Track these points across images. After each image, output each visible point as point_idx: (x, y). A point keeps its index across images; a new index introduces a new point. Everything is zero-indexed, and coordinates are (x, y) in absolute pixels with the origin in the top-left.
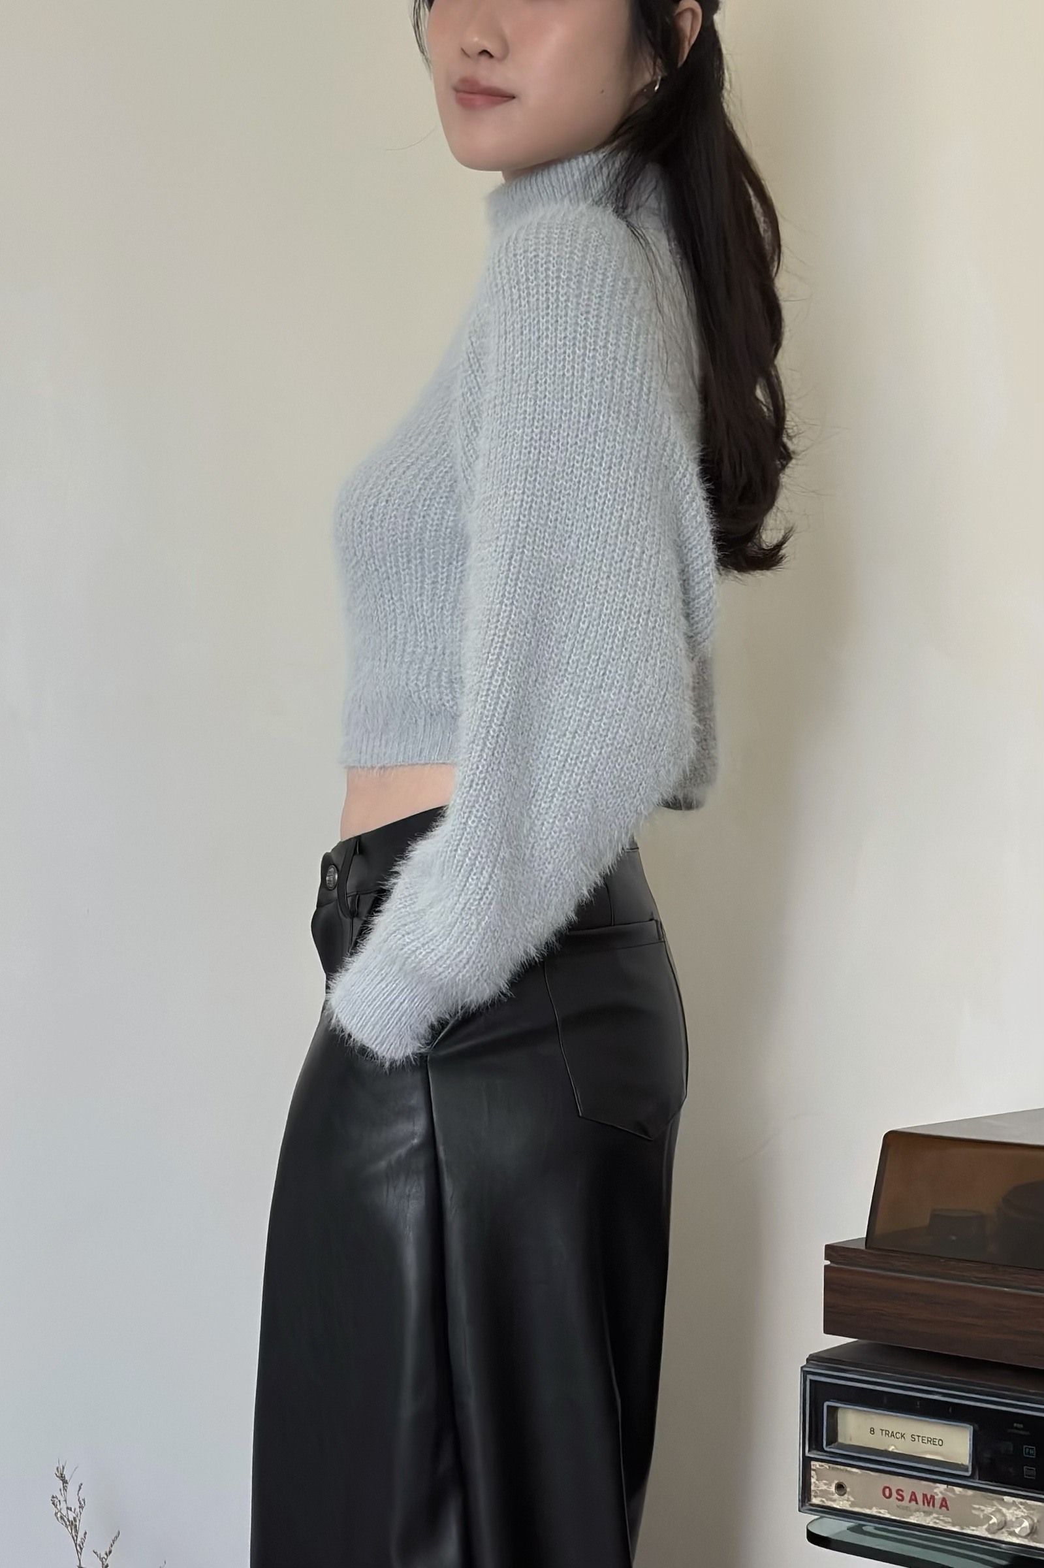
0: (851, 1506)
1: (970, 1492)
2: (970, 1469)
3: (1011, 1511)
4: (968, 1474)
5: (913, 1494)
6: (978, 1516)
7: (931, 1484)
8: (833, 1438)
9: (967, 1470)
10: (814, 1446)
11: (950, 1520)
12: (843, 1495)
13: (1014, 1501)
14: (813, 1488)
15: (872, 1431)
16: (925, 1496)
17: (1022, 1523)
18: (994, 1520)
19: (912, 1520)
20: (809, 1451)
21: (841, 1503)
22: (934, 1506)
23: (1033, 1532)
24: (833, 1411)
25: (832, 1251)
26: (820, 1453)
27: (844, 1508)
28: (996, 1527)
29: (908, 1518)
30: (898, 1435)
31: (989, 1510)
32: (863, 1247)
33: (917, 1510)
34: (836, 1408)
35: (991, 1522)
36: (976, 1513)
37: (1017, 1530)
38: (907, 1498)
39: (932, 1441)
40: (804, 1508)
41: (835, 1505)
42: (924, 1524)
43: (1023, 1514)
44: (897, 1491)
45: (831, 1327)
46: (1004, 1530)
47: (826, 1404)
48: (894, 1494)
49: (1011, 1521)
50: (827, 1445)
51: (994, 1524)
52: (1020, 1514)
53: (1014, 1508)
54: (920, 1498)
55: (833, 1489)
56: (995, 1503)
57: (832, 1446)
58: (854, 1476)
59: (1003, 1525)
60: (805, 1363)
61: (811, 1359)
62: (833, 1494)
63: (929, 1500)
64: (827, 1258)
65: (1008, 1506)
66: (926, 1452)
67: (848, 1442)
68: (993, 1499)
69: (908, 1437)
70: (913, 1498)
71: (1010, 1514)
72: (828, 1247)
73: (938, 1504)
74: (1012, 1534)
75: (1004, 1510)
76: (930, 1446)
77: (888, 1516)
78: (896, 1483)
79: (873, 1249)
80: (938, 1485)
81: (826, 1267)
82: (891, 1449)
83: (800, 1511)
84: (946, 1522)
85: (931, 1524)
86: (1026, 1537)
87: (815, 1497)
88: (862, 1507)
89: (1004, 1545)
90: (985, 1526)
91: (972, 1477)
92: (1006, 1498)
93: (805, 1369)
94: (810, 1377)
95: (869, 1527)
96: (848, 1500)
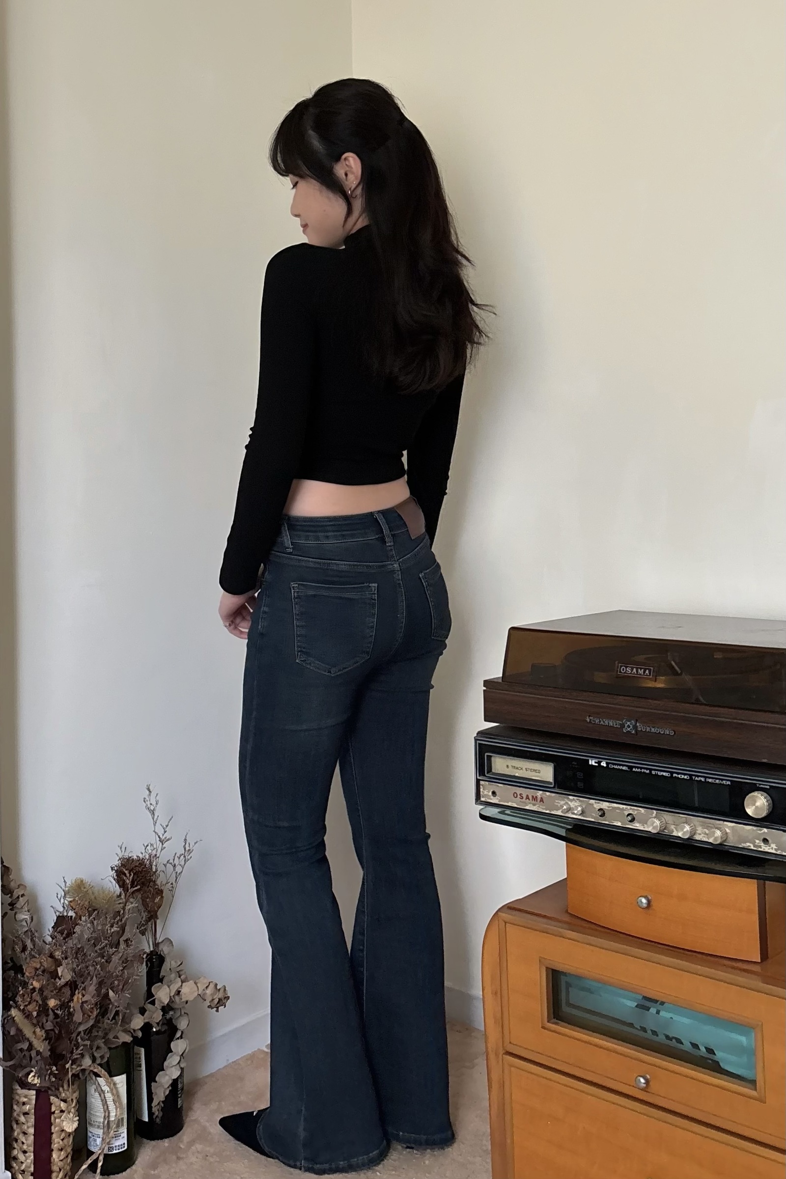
0: (499, 801)
1: (553, 795)
2: (553, 784)
3: (573, 803)
4: (552, 786)
5: (527, 796)
6: (558, 806)
7: (536, 791)
8: (490, 770)
10: (481, 774)
11: (544, 807)
12: (495, 797)
13: (574, 799)
14: (481, 793)
15: (507, 766)
16: (533, 796)
17: (577, 807)
18: (565, 807)
19: (527, 808)
20: (479, 776)
21: (494, 800)
22: (537, 801)
23: (583, 813)
24: (489, 757)
25: (487, 683)
26: (485, 777)
27: (496, 802)
28: (566, 811)
29: (525, 806)
30: (520, 769)
31: (562, 802)
32: (500, 681)
33: (530, 803)
34: (491, 756)
35: (564, 808)
36: (556, 803)
37: (576, 812)
38: (525, 797)
39: (535, 771)
40: (478, 802)
41: (491, 801)
42: (533, 809)
43: (578, 804)
44: (520, 794)
45: (487, 719)
46: (570, 812)
47: (486, 754)
48: (519, 796)
49: (573, 807)
50: (487, 773)
52: (576, 804)
53: (574, 802)
54: (531, 798)
55: (491, 793)
56: (566, 799)
57: (491, 773)
58: (499, 787)
59: (569, 810)
60: (476, 735)
61: (480, 733)
62: (490, 796)
63: (535, 798)
64: (484, 686)
65: (571, 801)
66: (534, 776)
67: (496, 772)
68: (564, 798)
69: (524, 769)
70: (527, 798)
71: (572, 804)
72: (485, 682)
73: (539, 800)
74: (574, 814)
75: (569, 803)
76: (534, 773)
77: (516, 806)
78: (519, 791)
79: (504, 682)
80: (538, 791)
81: (484, 691)
82: (517, 775)
83: (476, 804)
84: (544, 809)
85: (536, 810)
86: (580, 815)
87: (483, 797)
88: (505, 802)
89: (570, 819)
90: (561, 810)
91: (554, 787)
92: (571, 797)
93: (476, 738)
94: (478, 742)
95: (508, 812)
96: (498, 799)
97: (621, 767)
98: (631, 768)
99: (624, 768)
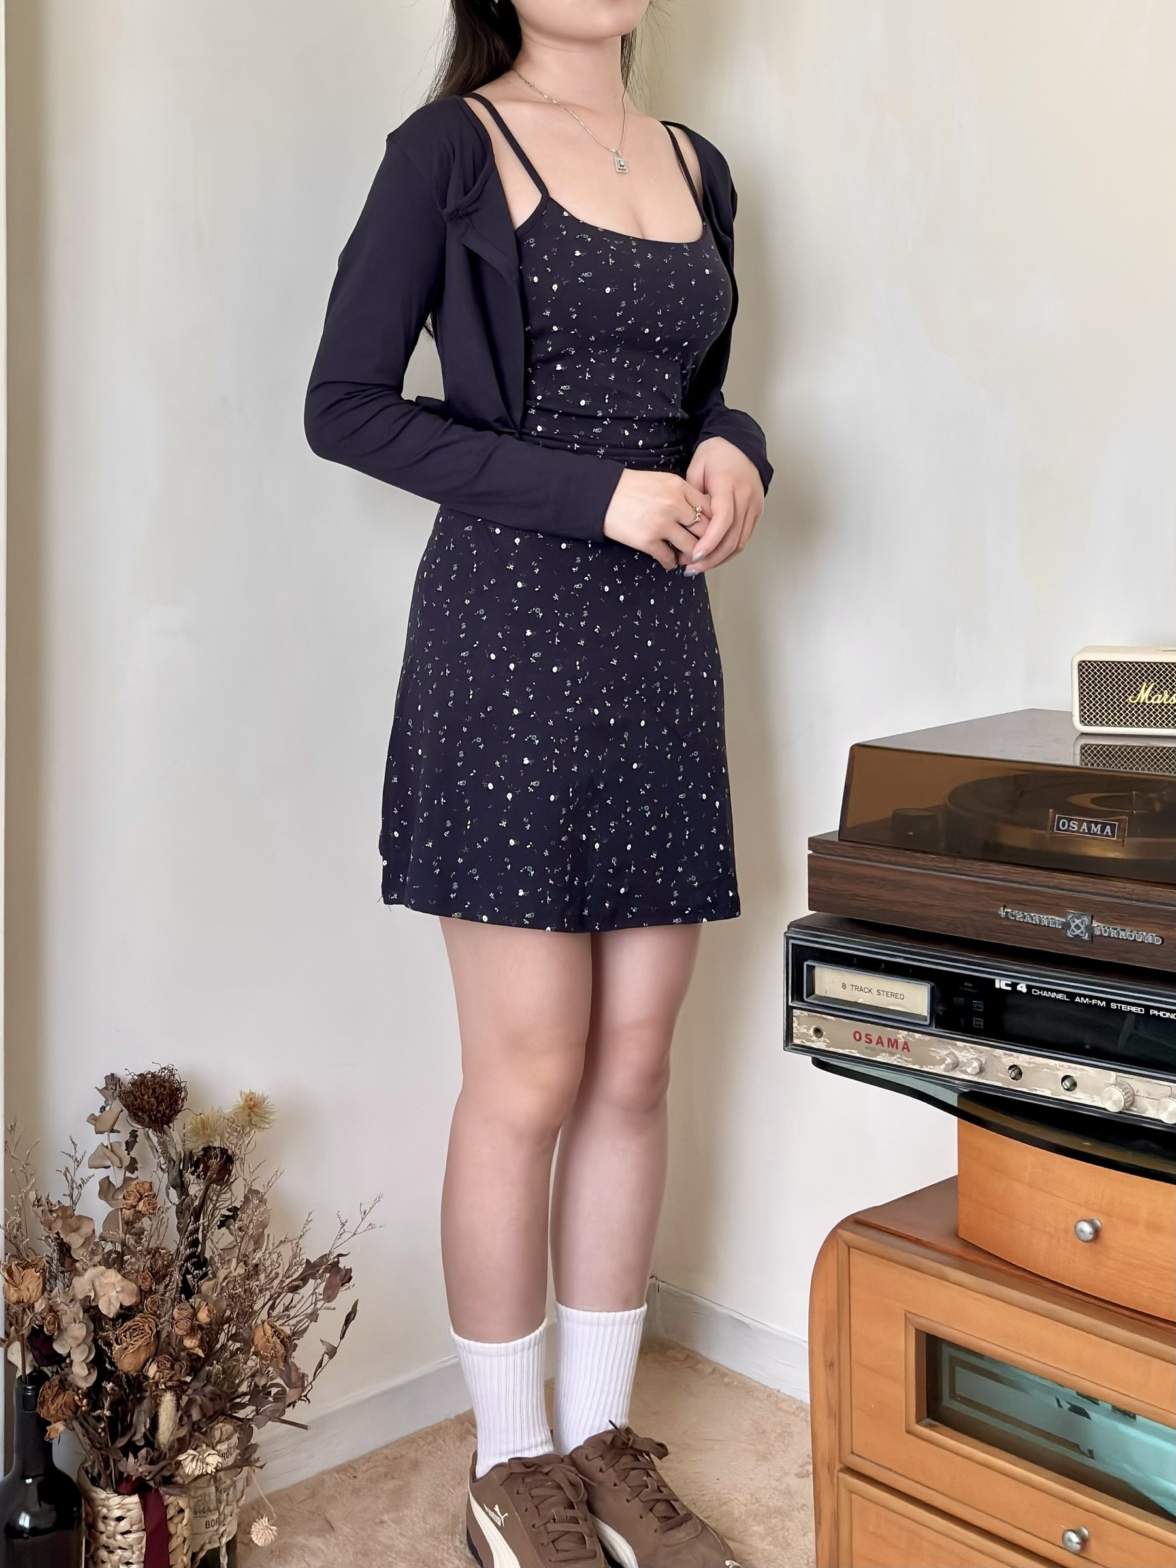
0: (827, 1046)
1: (927, 1038)
2: (928, 1019)
3: (963, 1054)
4: (927, 1023)
5: (880, 1038)
6: (936, 1057)
7: (895, 1030)
8: (811, 992)
9: (926, 1020)
10: (795, 997)
11: (911, 1059)
12: (820, 1037)
13: (964, 1046)
14: (794, 1031)
15: (844, 985)
16: (889, 1040)
17: (970, 1061)
18: (949, 1061)
19: (879, 1059)
20: (792, 1001)
21: (819, 1044)
22: (897, 1048)
23: (982, 1070)
24: (811, 969)
25: (813, 843)
26: (801, 1003)
27: (823, 1047)
28: (952, 1067)
29: (876, 1056)
30: (866, 990)
31: (946, 1052)
32: (836, 838)
33: (885, 1052)
34: (814, 967)
35: (947, 1062)
36: (933, 1054)
37: (969, 1070)
38: (875, 1040)
39: (894, 994)
40: (787, 1046)
41: (813, 1045)
42: (889, 1062)
43: (972, 1057)
44: (866, 1035)
45: (813, 905)
46: (958, 1069)
47: (804, 963)
48: (864, 1038)
49: (963, 1061)
50: (807, 996)
51: (949, 1064)
52: (969, 1056)
53: (966, 1051)
54: (886, 1043)
55: (811, 1032)
56: (949, 1046)
57: (812, 997)
58: (830, 1023)
59: (956, 1065)
60: (785, 929)
61: (791, 926)
62: (811, 1037)
63: (893, 1043)
64: (809, 848)
65: (961, 1049)
66: (890, 1004)
67: (823, 995)
68: (949, 1044)
69: (875, 991)
70: (880, 1041)
71: (962, 1056)
72: (810, 839)
73: (900, 1046)
74: (965, 1072)
75: (957, 1053)
76: (892, 1000)
77: (859, 1055)
78: (865, 1028)
79: (842, 840)
80: (900, 1031)
81: (809, 856)
82: (859, 1002)
83: (785, 1050)
84: (908, 1062)
85: (895, 1063)
86: (977, 1075)
87: (797, 1038)
88: (839, 1048)
89: (957, 1082)
90: (943, 1067)
91: (930, 1024)
92: (958, 1043)
93: (787, 934)
94: (791, 941)
96: (825, 1041)
97: (1053, 995)
98: (1072, 996)
99: (1060, 996)
